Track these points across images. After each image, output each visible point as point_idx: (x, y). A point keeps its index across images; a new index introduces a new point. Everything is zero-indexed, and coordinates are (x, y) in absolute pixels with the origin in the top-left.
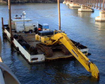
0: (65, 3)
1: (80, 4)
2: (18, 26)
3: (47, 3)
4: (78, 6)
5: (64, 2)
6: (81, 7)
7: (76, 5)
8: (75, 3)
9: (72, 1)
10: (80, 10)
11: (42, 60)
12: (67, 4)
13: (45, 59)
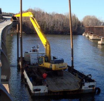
0: (85, 35)
1: (100, 37)
2: (32, 59)
3: (65, 34)
4: (98, 38)
5: (83, 34)
6: (101, 40)
7: (96, 38)
8: (95, 35)
9: (92, 33)
10: (100, 42)
11: (45, 92)
12: (86, 36)
13: (48, 90)
